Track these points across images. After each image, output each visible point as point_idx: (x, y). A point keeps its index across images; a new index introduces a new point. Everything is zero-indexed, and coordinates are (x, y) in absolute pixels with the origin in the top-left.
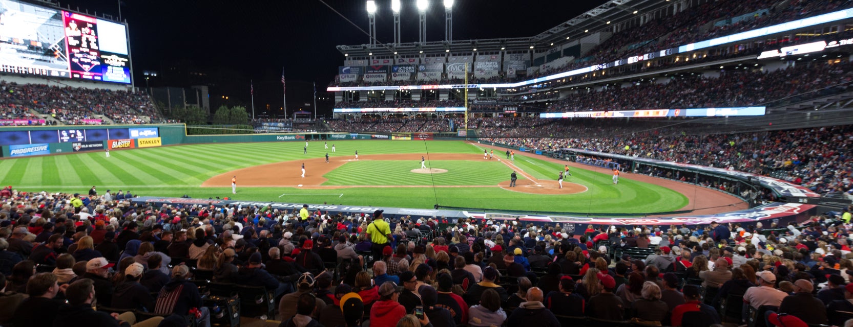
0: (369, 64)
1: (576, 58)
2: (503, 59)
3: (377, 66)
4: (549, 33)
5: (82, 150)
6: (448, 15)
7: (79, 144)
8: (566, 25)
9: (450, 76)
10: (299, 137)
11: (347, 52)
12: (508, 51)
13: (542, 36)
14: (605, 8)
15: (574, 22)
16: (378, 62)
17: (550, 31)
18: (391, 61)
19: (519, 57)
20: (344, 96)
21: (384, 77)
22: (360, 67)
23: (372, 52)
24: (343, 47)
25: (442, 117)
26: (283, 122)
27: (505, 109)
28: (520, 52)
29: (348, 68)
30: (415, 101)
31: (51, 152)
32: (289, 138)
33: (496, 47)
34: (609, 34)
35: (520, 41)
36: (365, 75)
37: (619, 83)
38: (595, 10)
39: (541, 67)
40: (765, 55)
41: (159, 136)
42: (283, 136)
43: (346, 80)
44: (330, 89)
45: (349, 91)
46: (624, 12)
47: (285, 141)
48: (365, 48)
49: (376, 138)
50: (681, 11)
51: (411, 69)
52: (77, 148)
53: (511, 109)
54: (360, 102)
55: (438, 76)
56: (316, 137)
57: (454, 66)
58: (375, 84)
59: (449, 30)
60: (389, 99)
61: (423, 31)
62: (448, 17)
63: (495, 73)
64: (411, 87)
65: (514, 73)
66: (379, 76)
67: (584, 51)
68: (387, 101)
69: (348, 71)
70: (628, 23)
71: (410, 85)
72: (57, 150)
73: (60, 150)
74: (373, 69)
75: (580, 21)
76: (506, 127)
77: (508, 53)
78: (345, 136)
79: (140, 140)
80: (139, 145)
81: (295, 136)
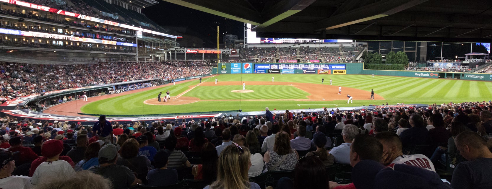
5: (306, 73)
7: (306, 71)
32: (424, 75)
41: (346, 69)
42: (420, 73)
47: (421, 77)
52: (304, 72)
56: (449, 75)
72: (297, 73)
78: (482, 77)
79: (334, 70)
80: (334, 73)
81: (429, 73)
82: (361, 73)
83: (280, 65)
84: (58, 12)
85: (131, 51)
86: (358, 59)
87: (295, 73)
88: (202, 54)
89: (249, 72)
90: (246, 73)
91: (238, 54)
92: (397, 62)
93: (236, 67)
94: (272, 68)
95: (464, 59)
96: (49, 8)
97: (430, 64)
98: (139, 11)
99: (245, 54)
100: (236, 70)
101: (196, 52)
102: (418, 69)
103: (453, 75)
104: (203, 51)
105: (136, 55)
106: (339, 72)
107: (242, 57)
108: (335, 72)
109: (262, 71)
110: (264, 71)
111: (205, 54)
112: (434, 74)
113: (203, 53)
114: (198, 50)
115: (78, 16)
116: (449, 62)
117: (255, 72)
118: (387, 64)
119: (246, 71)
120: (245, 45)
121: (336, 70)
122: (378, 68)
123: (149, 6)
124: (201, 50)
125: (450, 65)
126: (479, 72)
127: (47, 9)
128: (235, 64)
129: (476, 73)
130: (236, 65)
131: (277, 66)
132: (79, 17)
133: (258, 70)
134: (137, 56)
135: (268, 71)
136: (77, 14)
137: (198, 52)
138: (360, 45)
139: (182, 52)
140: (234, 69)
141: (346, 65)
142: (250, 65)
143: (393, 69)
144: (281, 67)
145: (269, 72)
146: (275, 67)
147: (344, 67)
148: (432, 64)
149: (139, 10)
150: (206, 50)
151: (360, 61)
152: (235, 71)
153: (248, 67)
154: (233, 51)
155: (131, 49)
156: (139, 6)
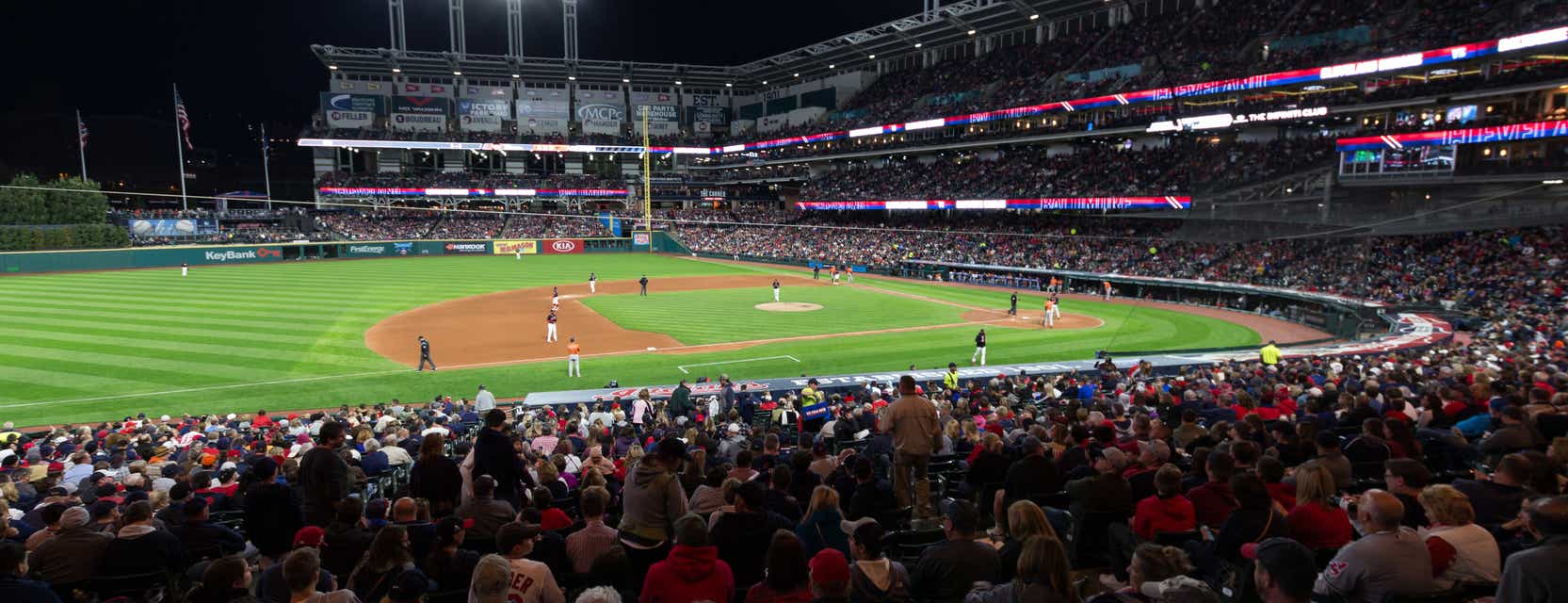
0: (395, 89)
1: (828, 110)
2: (680, 102)
3: (419, 99)
4: (768, 63)
6: (568, 6)
8: (804, 53)
9: (588, 129)
10: (267, 252)
11: (335, 60)
12: (688, 87)
13: (754, 67)
14: (876, 34)
15: (818, 49)
16: (417, 89)
17: (771, 59)
18: (449, 89)
19: (709, 101)
20: (336, 159)
21: (441, 122)
22: (378, 98)
23: (402, 68)
24: (330, 49)
25: (577, 208)
26: (193, 217)
27: (704, 193)
28: (707, 92)
29: (348, 97)
30: (512, 176)
32: (240, 256)
33: (666, 79)
34: (871, 76)
35: (710, 72)
36: (393, 116)
37: (912, 157)
38: (857, 34)
39: (760, 121)
40: (1157, 127)
42: (223, 251)
43: (344, 124)
44: (302, 142)
45: (346, 150)
46: (903, 44)
47: (229, 262)
48: (387, 56)
49: (457, 252)
50: (987, 50)
51: (501, 110)
53: (714, 193)
54: (382, 175)
55: (563, 127)
56: (310, 252)
57: (592, 109)
58: (423, 136)
59: (571, 38)
60: (452, 168)
61: (515, 34)
62: (568, 12)
63: (673, 128)
64: (503, 148)
65: (708, 129)
66: (428, 120)
67: (841, 99)
68: (449, 175)
69: (346, 105)
70: (901, 62)
71: (505, 142)
74: (411, 103)
75: (827, 49)
76: (722, 226)
77: (687, 91)
78: (382, 249)
81: (254, 250)
125: (186, 225)
143: (85, 245)
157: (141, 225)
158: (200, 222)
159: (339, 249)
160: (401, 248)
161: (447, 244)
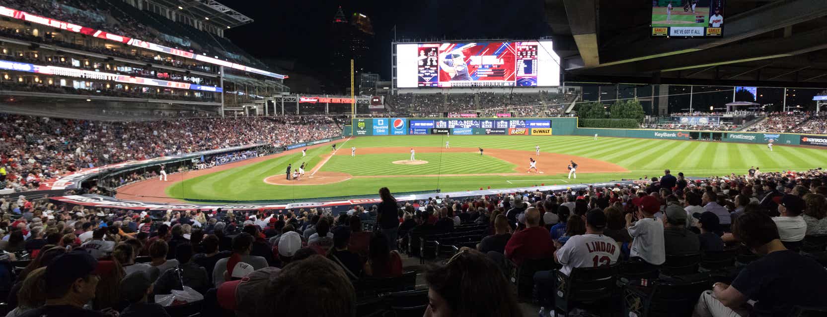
5: (491, 133)
7: (490, 130)
31: (473, 133)
32: (669, 135)
41: (551, 127)
42: (662, 132)
47: (664, 138)
49: (808, 144)
52: (488, 132)
56: (706, 135)
72: (477, 133)
73: (478, 133)
78: (753, 137)
79: (533, 129)
80: (533, 133)
81: (676, 133)
82: (575, 133)
83: (450, 122)
84: (96, 35)
85: (213, 100)
86: (568, 111)
87: (474, 134)
88: (324, 104)
89: (402, 132)
90: (397, 135)
91: (383, 104)
92: (628, 116)
93: (380, 125)
94: (438, 127)
95: (725, 111)
96: (80, 27)
97: (675, 119)
98: (221, 34)
99: (394, 104)
100: (382, 129)
101: (316, 100)
102: (659, 127)
103: (711, 136)
104: (326, 99)
105: (221, 106)
106: (540, 131)
107: (389, 109)
108: (535, 131)
109: (422, 130)
110: (425, 130)
111: (329, 103)
112: (682, 134)
113: (326, 103)
114: (318, 98)
115: (128, 41)
116: (704, 116)
117: (411, 132)
118: (613, 120)
119: (397, 131)
120: (393, 89)
121: (537, 129)
122: (600, 126)
123: (238, 25)
124: (323, 98)
125: (704, 121)
126: (748, 131)
127: (77, 28)
128: (379, 121)
129: (743, 132)
130: (381, 122)
131: (445, 123)
132: (129, 43)
133: (415, 130)
134: (223, 107)
135: (431, 131)
136: (126, 38)
137: (318, 101)
138: (570, 90)
139: (292, 101)
140: (377, 127)
141: (551, 121)
142: (402, 122)
143: (622, 127)
144: (452, 124)
145: (432, 133)
146: (442, 124)
147: (548, 124)
148: (678, 119)
149: (221, 31)
150: (331, 98)
151: (572, 115)
152: (380, 131)
153: (400, 125)
154: (374, 100)
155: (213, 96)
156: (219, 26)
157: (684, 120)
158: (710, 119)
159: (723, 135)
160: (769, 138)
161: (802, 137)
